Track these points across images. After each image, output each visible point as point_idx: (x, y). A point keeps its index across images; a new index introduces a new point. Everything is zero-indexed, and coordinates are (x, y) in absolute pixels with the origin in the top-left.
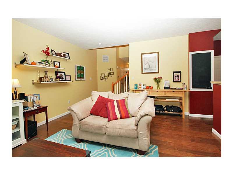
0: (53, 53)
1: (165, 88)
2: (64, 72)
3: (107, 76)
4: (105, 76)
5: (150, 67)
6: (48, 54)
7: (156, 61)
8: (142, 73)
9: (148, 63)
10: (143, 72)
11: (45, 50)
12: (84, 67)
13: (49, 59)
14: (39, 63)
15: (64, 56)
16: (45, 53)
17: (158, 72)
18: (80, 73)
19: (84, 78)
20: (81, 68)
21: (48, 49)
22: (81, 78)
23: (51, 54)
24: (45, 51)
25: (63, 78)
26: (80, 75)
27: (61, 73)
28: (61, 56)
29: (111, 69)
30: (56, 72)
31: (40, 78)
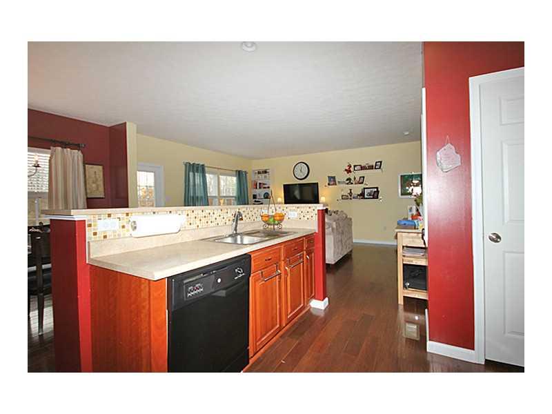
0: (358, 168)
2: (377, 188)
6: (349, 171)
21: (350, 166)
27: (371, 189)
30: (364, 189)
31: (342, 196)
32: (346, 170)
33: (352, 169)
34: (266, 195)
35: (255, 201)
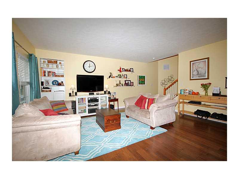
0: (124, 70)
1: (214, 95)
2: (130, 81)
3: (167, 82)
4: (165, 82)
5: (199, 74)
6: (120, 71)
7: (206, 67)
8: (191, 80)
9: (197, 70)
10: (191, 78)
11: (119, 69)
12: (145, 76)
13: (121, 74)
14: (116, 76)
15: (130, 71)
17: (208, 78)
19: (145, 84)
20: (143, 77)
21: (121, 68)
22: (142, 84)
23: (122, 71)
25: (129, 84)
26: (141, 82)
27: (128, 81)
28: (128, 71)
29: (172, 76)
30: (125, 81)
31: (117, 84)
32: (118, 70)
34: (55, 83)
35: (44, 88)
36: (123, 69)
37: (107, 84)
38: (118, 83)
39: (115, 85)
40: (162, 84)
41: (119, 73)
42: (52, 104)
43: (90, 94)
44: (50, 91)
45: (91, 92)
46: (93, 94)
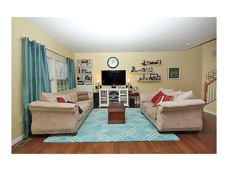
0: (149, 63)
4: (214, 74)
12: (179, 68)
14: (139, 70)
15: (156, 63)
16: (143, 64)
18: (173, 74)
20: (175, 69)
22: (174, 78)
24: (143, 63)
25: (155, 78)
26: (173, 75)
27: (154, 75)
28: (154, 64)
30: (151, 74)
31: (140, 78)
32: (142, 64)
33: (146, 63)
34: (87, 78)
35: (79, 82)
36: (147, 62)
37: (129, 79)
38: (142, 77)
39: (138, 79)
40: (208, 77)
41: (143, 67)
42: (78, 94)
43: (112, 88)
44: (83, 84)
45: (114, 85)
46: (115, 87)
